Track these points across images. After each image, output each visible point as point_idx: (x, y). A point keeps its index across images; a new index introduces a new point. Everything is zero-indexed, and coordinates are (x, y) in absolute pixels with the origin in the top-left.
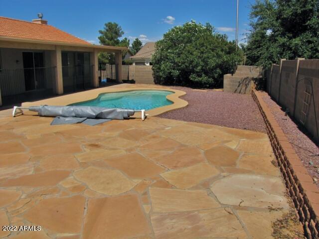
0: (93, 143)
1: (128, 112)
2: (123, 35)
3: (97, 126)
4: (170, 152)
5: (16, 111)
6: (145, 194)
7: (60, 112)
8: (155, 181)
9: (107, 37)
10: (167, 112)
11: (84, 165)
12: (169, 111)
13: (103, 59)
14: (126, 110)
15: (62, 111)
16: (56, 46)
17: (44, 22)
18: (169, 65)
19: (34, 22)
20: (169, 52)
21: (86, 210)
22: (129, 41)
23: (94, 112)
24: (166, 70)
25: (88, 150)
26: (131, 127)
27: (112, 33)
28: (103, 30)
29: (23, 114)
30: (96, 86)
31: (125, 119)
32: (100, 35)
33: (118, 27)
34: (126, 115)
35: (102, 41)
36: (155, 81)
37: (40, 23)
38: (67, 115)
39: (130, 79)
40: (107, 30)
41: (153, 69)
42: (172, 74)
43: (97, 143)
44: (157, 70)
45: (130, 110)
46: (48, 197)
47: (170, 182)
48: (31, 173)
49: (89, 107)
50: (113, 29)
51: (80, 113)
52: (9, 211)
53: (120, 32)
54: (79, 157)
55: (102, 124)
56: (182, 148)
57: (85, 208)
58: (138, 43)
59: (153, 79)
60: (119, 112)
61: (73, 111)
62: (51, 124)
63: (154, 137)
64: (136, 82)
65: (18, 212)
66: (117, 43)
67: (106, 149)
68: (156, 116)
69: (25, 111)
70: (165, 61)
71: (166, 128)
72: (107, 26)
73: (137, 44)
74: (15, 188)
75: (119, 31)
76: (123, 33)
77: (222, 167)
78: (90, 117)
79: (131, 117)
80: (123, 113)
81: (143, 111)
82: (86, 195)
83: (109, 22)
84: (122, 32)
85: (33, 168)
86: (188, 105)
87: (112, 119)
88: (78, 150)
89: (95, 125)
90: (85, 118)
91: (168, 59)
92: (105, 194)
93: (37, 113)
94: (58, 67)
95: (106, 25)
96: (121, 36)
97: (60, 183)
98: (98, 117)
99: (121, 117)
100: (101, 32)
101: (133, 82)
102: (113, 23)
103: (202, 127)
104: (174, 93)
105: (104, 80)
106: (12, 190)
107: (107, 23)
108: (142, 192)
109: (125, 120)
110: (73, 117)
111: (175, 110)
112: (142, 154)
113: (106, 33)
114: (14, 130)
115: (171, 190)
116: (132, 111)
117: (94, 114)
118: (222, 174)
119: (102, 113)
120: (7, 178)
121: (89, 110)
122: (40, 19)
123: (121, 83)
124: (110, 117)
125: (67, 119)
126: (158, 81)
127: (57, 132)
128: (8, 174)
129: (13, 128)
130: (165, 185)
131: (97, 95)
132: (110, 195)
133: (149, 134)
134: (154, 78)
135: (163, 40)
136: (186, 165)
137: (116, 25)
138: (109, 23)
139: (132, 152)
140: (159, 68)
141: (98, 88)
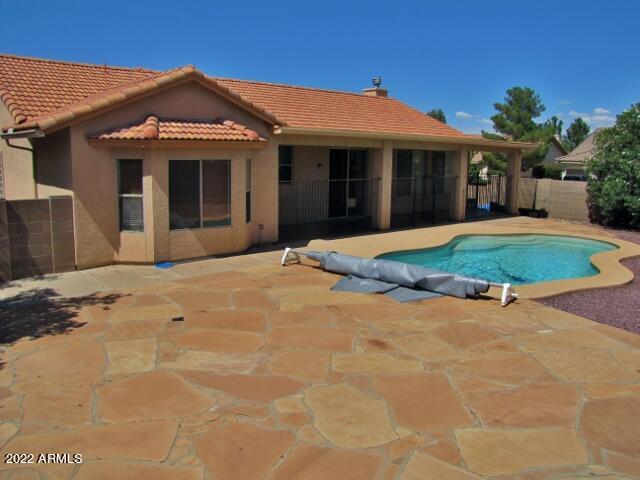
0: (378, 338)
1: (475, 285)
2: (542, 113)
3: (407, 305)
4: (511, 386)
5: (287, 256)
6: (399, 461)
7: (355, 269)
8: (436, 442)
9: (509, 116)
10: (570, 294)
11: (334, 378)
12: (576, 292)
13: (498, 161)
14: (473, 280)
15: (359, 266)
16: (383, 141)
17: (382, 93)
18: (620, 185)
19: (366, 94)
20: (624, 157)
21: (282, 460)
22: (561, 123)
23: (412, 276)
24: (612, 193)
25: (360, 350)
26: (471, 318)
27: (520, 109)
28: (503, 102)
29: (299, 263)
30: (460, 218)
31: (468, 296)
32: (496, 112)
33: (533, 96)
34: (471, 291)
35: (499, 124)
36: (590, 216)
37: (374, 94)
38: (365, 275)
39: (538, 207)
40: (511, 103)
41: (588, 191)
42: (625, 204)
43: (385, 340)
44: (596, 193)
45: (480, 282)
46: (244, 420)
47: (464, 451)
48: (246, 373)
49: (405, 266)
50: (523, 100)
51: (389, 275)
52: (183, 425)
53: (538, 106)
54: (337, 362)
55: (419, 301)
56: (543, 383)
57: (282, 457)
58: (580, 127)
59: (587, 212)
60: (459, 283)
61: (376, 269)
62: (331, 289)
63: (501, 347)
64: (550, 214)
65: (191, 431)
66: (530, 127)
67: (394, 355)
68: (537, 300)
69: (303, 259)
70: (612, 173)
71: (541, 332)
72: (510, 95)
73: (579, 131)
74: (212, 391)
75: (535, 104)
76: (544, 109)
77: (604, 452)
78: (404, 285)
79: (482, 294)
80: (466, 284)
81: (506, 286)
82: (300, 434)
83: (516, 86)
84: (541, 106)
85: (255, 365)
86: (631, 283)
87: (444, 294)
88: (344, 346)
89: (406, 301)
90: (396, 285)
91: (619, 169)
92: (332, 441)
93: (317, 264)
94: (384, 178)
95: (509, 92)
96: (539, 115)
97: (277, 402)
98: (419, 286)
99: (461, 292)
100: (498, 107)
101: (542, 214)
102: (523, 88)
103: (626, 340)
104: (618, 247)
105: (484, 205)
106: (206, 393)
107: (511, 88)
108: (396, 457)
109: (469, 300)
110: (376, 279)
111: (592, 290)
112: (451, 379)
113: (508, 109)
114: (270, 291)
115: (454, 468)
116: (485, 282)
117: (412, 280)
118: (591, 466)
119: (425, 280)
120: (212, 372)
121: (404, 271)
122: (376, 88)
123: (515, 215)
124: (440, 288)
125: (364, 282)
126: (597, 217)
127: (333, 306)
128: (216, 366)
129: (269, 287)
130: (450, 454)
131: (450, 239)
132: (339, 445)
133: (496, 338)
134: (590, 208)
135: (614, 129)
136: (523, 423)
137: (530, 93)
138: (515, 89)
139: (436, 371)
140: (600, 190)
141: (462, 221)
